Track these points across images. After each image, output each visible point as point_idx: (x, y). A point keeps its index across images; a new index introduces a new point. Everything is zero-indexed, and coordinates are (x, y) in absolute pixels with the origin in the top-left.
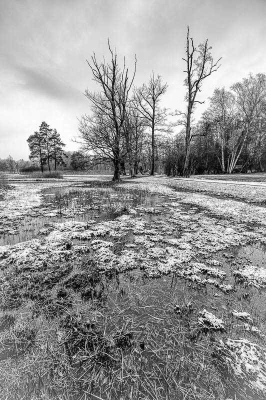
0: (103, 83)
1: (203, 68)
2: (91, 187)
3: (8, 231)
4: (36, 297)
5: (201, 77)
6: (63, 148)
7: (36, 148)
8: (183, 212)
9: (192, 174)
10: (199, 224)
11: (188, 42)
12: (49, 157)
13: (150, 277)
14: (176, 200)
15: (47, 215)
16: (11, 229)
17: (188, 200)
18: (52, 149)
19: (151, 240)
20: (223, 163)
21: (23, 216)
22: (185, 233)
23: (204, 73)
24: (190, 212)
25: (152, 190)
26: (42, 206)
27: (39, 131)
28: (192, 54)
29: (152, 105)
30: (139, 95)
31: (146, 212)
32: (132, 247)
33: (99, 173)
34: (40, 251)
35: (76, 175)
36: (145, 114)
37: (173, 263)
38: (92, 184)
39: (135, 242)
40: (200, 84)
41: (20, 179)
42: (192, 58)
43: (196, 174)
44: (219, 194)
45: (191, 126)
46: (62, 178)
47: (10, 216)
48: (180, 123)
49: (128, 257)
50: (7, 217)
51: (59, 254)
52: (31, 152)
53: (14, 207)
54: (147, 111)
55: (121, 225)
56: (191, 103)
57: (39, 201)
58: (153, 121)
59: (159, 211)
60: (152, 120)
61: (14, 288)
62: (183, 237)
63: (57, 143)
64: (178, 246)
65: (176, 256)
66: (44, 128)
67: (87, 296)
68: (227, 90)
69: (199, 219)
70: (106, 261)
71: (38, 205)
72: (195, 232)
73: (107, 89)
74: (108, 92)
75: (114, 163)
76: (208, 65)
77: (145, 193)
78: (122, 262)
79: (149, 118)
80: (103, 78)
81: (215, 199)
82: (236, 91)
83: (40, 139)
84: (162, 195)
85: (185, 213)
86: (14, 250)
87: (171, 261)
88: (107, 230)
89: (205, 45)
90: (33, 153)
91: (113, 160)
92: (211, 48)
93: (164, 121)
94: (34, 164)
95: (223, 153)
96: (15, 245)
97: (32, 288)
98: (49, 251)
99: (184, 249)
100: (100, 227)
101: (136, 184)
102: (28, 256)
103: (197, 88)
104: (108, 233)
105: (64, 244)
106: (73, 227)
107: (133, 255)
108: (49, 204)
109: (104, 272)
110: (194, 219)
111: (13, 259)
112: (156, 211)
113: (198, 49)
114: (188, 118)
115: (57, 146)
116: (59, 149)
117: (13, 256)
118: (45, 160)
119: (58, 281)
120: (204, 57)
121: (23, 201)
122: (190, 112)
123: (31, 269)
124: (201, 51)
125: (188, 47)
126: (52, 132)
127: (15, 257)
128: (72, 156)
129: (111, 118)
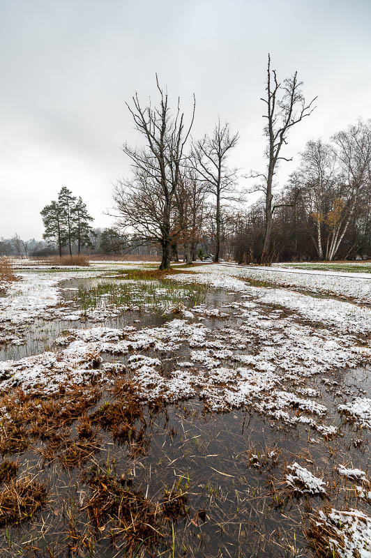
0: (148, 133)
1: (291, 111)
2: (129, 279)
3: (11, 340)
4: (48, 437)
5: (287, 124)
6: (90, 223)
7: (53, 224)
8: (262, 317)
9: (274, 261)
10: (285, 334)
11: (269, 75)
12: (70, 236)
13: (214, 411)
14: (251, 299)
15: (66, 317)
16: (16, 337)
17: (269, 299)
18: (75, 225)
19: (215, 357)
20: (320, 246)
21: (32, 319)
22: (265, 348)
23: (292, 118)
24: (272, 316)
25: (217, 283)
26: (59, 305)
27: (57, 200)
28: (275, 91)
29: (217, 163)
30: (199, 150)
31: (207, 316)
32: (187, 367)
33: (139, 259)
34: (56, 370)
35: (108, 262)
36: (207, 175)
37: (247, 392)
38: (131, 274)
39: (192, 359)
40: (286, 134)
41: (29, 267)
42: (274, 97)
43: (280, 261)
44: (314, 290)
45: (273, 192)
46: (88, 265)
47: (15, 320)
48: (257, 188)
49: (181, 382)
50: (9, 320)
51: (83, 375)
52: (46, 229)
53: (21, 306)
54: (210, 172)
55: (171, 334)
56: (273, 160)
57: (56, 298)
58: (218, 186)
59: (226, 314)
61: (18, 423)
62: (261, 353)
63: (82, 216)
64: (254, 366)
65: (251, 382)
66: (64, 196)
67: (122, 437)
68: (325, 141)
69: (285, 327)
70: (150, 386)
71: (54, 303)
72: (280, 345)
73: (153, 142)
74: (155, 146)
75: (163, 244)
76: (297, 107)
77: (206, 288)
78: (173, 389)
79: (213, 181)
80: (148, 126)
81: (308, 298)
82: (339, 143)
83: (59, 210)
84: (231, 291)
85: (265, 317)
86: (20, 367)
87: (245, 389)
88: (151, 341)
89: (293, 80)
90: (49, 230)
91: (160, 240)
92: (302, 83)
93: (233, 186)
94: (50, 246)
95: (319, 231)
96: (21, 361)
97: (43, 424)
98: (68, 370)
99: (264, 371)
100: (141, 336)
101: (193, 275)
102: (38, 377)
103: (282, 140)
104: (152, 345)
105: (90, 360)
106: (102, 336)
107: (188, 378)
108: (69, 302)
109: (146, 402)
110: (277, 326)
111: (17, 381)
112: (222, 314)
113: (283, 85)
114: (269, 182)
115: (82, 220)
116: (84, 224)
117: (18, 376)
118: (64, 240)
119: (80, 415)
120: (292, 96)
121: (33, 298)
122: (271, 173)
123: (42, 395)
124: (288, 87)
125: (269, 83)
126: (76, 202)
127: (21, 378)
128: (102, 234)
129: (158, 181)
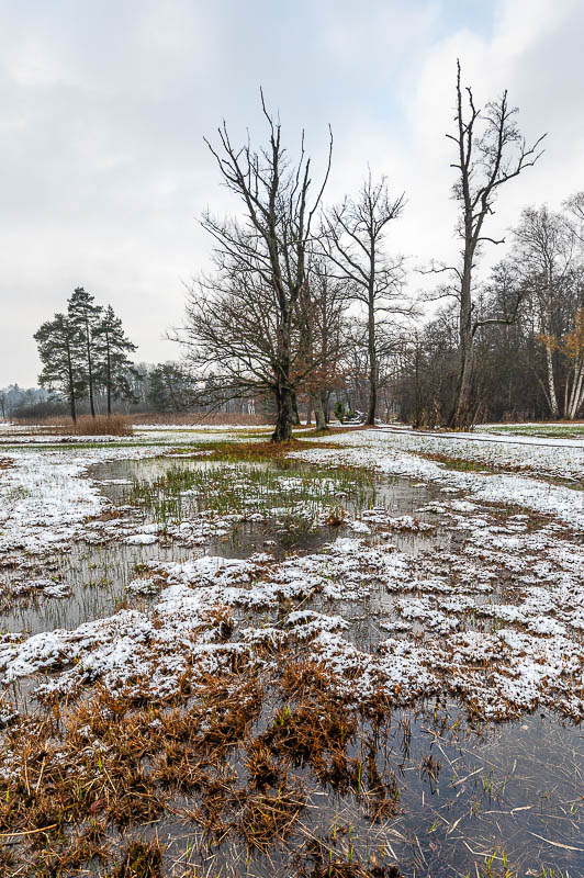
0: (247, 193)
1: (499, 156)
2: (217, 459)
3: (41, 587)
4: (197, 787)
5: (493, 178)
6: (130, 356)
7: (59, 356)
8: (496, 529)
9: (480, 422)
10: (552, 561)
11: (459, 95)
12: (92, 378)
13: (491, 719)
14: (461, 495)
15: (132, 538)
16: (49, 582)
17: (494, 493)
18: (102, 359)
19: (444, 609)
20: (553, 393)
21: (66, 544)
22: (530, 589)
23: (500, 172)
24: (513, 527)
25: (387, 465)
26: (107, 515)
27: (66, 313)
28: (471, 123)
29: (368, 247)
30: (333, 222)
31: (393, 528)
32: (400, 631)
33: (224, 420)
34: (160, 647)
35: (165, 427)
36: (350, 268)
37: (537, 678)
38: (220, 451)
39: (404, 615)
40: (491, 196)
41: (17, 439)
42: (470, 134)
43: (490, 421)
44: (568, 476)
46: (130, 433)
47: (32, 544)
48: (445, 292)
49: (405, 662)
50: (21, 548)
51: (215, 656)
52: (44, 366)
53: (33, 519)
54: (354, 262)
55: (343, 567)
56: (471, 242)
57: (96, 500)
58: (371, 288)
59: (429, 526)
60: (370, 285)
61: (128, 758)
62: (527, 600)
63: (115, 342)
64: (526, 625)
65: (537, 657)
66: (79, 305)
67: (339, 779)
68: (555, 209)
69: (547, 547)
70: (351, 673)
71: (95, 510)
72: (555, 583)
73: (256, 208)
74: (259, 216)
75: (278, 395)
78: (396, 675)
79: (361, 278)
80: (246, 180)
81: (565, 491)
82: (578, 212)
83: (70, 332)
84: (416, 481)
85: (502, 529)
86: (84, 643)
87: (531, 672)
88: (314, 581)
89: (500, 104)
90: (51, 368)
91: (275, 388)
92: (517, 110)
93: (399, 287)
94: (53, 397)
95: (550, 366)
96: (79, 629)
97: (178, 760)
98: (182, 646)
99: (545, 635)
100: (294, 573)
101: (337, 452)
102: (129, 662)
103: (486, 207)
104: (318, 590)
105: (216, 624)
106: (218, 575)
107: (415, 653)
108: (126, 507)
109: (355, 705)
110: (532, 547)
111: (89, 671)
112: (422, 525)
113: (485, 113)
114: (466, 279)
115: (115, 350)
116: (119, 358)
117: (88, 660)
118: (81, 386)
119: (240, 736)
120: (501, 131)
121: (54, 501)
122: (468, 265)
123: (150, 699)
124: (492, 117)
125: (460, 109)
126: (103, 315)
127: (96, 665)
128: (152, 375)
129: (266, 280)
